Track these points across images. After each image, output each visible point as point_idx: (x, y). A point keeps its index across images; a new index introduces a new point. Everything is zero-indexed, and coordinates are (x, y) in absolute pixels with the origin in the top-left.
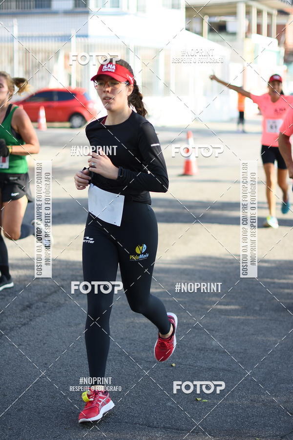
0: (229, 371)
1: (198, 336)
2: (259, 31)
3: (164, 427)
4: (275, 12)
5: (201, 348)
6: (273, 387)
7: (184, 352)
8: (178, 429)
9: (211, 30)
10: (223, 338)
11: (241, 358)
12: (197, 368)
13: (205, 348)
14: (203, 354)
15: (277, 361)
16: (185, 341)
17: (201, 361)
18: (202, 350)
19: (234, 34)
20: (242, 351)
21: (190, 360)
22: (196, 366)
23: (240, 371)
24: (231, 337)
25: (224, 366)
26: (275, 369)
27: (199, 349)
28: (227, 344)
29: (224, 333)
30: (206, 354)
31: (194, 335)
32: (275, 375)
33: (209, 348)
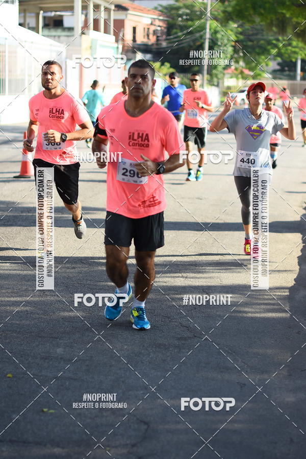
0: (75, 380)
1: (42, 344)
2: (96, 28)
3: (11, 441)
4: (113, 7)
5: (45, 357)
6: (121, 395)
7: (27, 362)
8: (24, 442)
9: (46, 26)
10: (68, 346)
11: (87, 366)
12: (42, 378)
13: (49, 356)
14: (48, 363)
15: (124, 368)
16: (28, 350)
17: (46, 370)
18: (46, 359)
19: (71, 29)
20: (87, 358)
21: (34, 369)
22: (41, 376)
23: (86, 379)
24: (76, 345)
25: (70, 375)
26: (123, 375)
27: (43, 358)
28: (72, 351)
29: (69, 341)
30: (51, 363)
31: (38, 343)
32: (123, 382)
33: (53, 357)
